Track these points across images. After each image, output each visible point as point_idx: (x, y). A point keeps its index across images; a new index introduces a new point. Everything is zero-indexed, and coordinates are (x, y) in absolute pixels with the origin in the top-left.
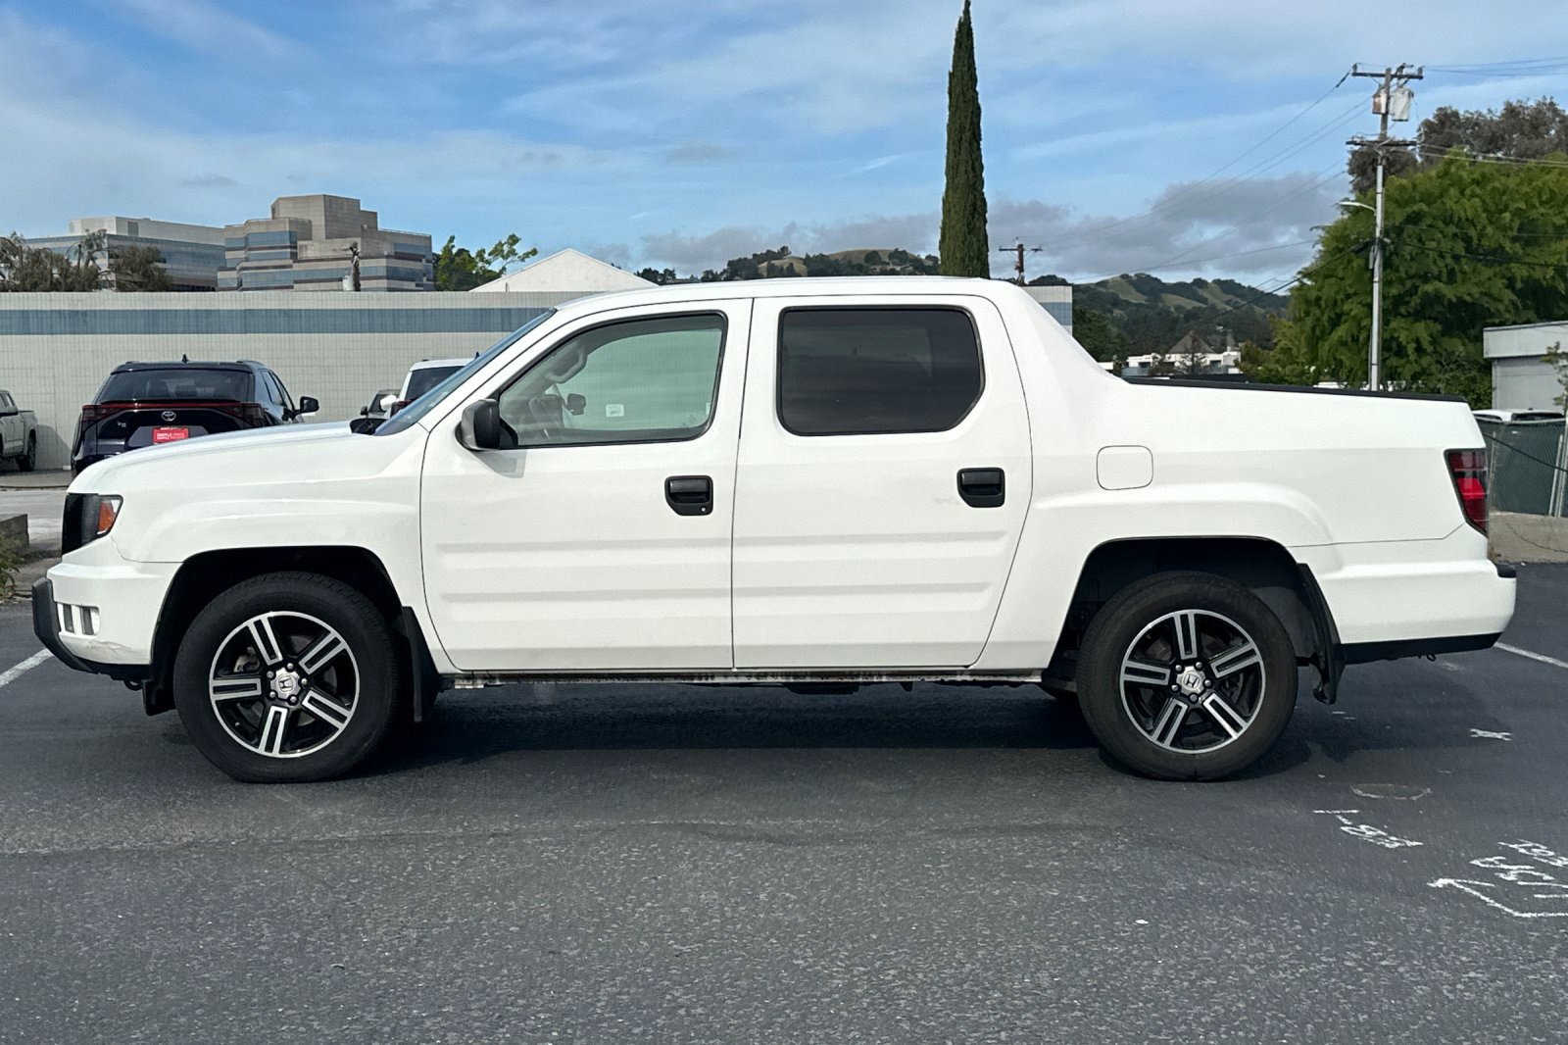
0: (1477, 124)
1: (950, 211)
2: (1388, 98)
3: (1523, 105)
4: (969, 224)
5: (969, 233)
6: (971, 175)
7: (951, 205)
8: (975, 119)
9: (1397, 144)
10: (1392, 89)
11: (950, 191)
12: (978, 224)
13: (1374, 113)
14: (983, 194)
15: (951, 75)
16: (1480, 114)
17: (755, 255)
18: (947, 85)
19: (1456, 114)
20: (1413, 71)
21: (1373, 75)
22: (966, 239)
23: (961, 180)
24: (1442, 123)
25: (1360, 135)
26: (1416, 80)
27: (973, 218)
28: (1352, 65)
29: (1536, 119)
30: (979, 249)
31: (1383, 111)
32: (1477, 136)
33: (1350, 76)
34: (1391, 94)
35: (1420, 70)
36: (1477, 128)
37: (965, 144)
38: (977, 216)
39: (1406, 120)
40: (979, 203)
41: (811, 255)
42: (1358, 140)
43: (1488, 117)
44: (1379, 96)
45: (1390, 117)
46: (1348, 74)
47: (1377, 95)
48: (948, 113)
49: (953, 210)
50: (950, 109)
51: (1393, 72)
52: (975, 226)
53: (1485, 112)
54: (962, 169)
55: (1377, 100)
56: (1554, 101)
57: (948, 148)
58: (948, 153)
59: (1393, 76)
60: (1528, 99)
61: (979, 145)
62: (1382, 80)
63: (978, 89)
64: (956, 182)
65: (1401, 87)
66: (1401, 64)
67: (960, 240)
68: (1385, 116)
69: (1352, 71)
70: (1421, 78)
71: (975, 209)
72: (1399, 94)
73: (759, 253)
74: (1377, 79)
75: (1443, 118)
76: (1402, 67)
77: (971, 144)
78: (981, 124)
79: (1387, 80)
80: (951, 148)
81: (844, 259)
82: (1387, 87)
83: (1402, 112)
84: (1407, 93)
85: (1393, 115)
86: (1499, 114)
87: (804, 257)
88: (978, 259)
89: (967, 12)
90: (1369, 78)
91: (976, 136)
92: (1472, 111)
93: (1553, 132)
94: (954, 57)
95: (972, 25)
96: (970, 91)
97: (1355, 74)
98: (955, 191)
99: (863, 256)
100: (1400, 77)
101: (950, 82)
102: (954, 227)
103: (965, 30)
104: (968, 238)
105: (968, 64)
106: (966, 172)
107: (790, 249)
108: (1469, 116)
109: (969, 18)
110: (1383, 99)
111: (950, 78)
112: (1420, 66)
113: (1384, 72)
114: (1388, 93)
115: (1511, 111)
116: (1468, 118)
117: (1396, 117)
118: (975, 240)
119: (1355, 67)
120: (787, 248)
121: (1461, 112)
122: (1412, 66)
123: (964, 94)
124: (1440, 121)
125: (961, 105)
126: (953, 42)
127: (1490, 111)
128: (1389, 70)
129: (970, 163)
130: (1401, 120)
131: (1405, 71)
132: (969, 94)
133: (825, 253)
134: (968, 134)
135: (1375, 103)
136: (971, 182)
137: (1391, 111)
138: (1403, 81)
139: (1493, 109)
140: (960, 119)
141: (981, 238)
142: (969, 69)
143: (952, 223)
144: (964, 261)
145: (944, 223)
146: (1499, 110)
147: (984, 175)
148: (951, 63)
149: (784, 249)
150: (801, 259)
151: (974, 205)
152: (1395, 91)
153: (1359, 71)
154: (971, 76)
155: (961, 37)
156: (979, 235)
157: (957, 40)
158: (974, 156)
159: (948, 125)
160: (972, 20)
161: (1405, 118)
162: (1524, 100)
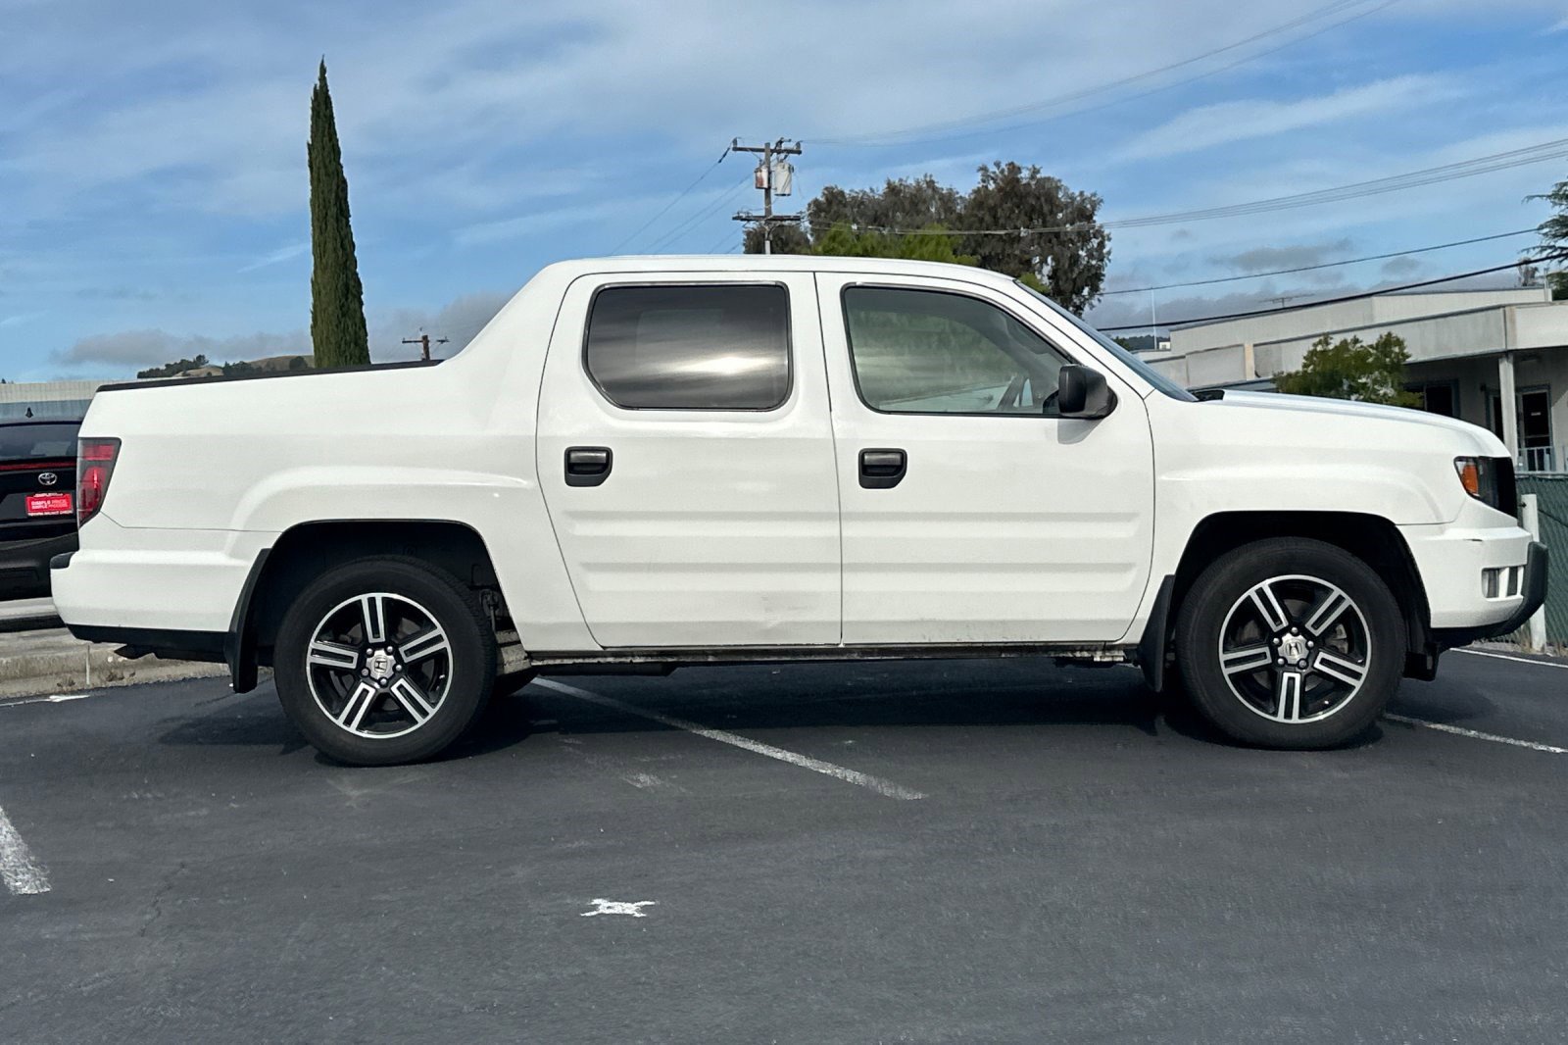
0: (862, 203)
1: (320, 292)
2: (770, 173)
3: (903, 183)
4: (342, 307)
5: (344, 315)
6: (340, 253)
7: (321, 286)
8: (341, 194)
9: (782, 219)
10: (772, 164)
11: (319, 272)
12: (352, 306)
13: (757, 188)
14: (357, 274)
15: (310, 147)
16: (865, 193)
17: (167, 366)
18: (307, 157)
19: (842, 193)
20: (792, 146)
21: (753, 150)
22: (340, 323)
23: (330, 258)
24: (829, 202)
25: (745, 210)
26: (796, 155)
27: (347, 299)
28: (732, 140)
29: (915, 196)
30: (356, 333)
31: (766, 185)
32: (862, 215)
33: (731, 150)
34: (772, 169)
35: (798, 144)
36: (862, 207)
37: (331, 221)
38: (350, 297)
39: (789, 195)
40: (352, 283)
41: (231, 364)
42: (744, 216)
43: (871, 195)
44: (761, 171)
45: (772, 191)
46: (729, 149)
47: (758, 170)
48: (310, 187)
49: (323, 292)
50: (312, 184)
51: (772, 147)
52: (349, 308)
53: (868, 191)
54: (330, 246)
55: (759, 174)
56: (933, 178)
57: (313, 225)
58: (314, 230)
59: (773, 151)
60: (908, 177)
61: (348, 221)
62: (763, 155)
63: (342, 161)
64: (324, 261)
65: (782, 161)
66: (779, 139)
67: (334, 324)
68: (768, 191)
69: (732, 146)
70: (799, 152)
71: (347, 289)
72: (779, 168)
73: (172, 363)
74: (758, 154)
75: (830, 197)
76: (781, 142)
77: (337, 220)
78: (349, 199)
79: (767, 155)
80: (316, 224)
81: (268, 365)
82: (768, 163)
83: (784, 187)
84: (787, 167)
85: (776, 189)
86: (881, 192)
87: (223, 366)
88: (356, 344)
89: (323, 79)
90: (750, 153)
91: (343, 212)
92: (857, 190)
93: (933, 210)
94: (312, 126)
95: (330, 93)
96: (334, 163)
97: (735, 149)
98: (324, 270)
99: (288, 363)
100: (779, 152)
101: (310, 154)
102: (326, 309)
103: (321, 99)
104: (343, 320)
105: (329, 133)
106: (335, 250)
107: (207, 358)
108: (855, 195)
109: (326, 85)
110: (764, 174)
111: (309, 149)
112: (797, 141)
113: (763, 147)
114: (769, 168)
115: (893, 190)
116: (854, 197)
117: (779, 192)
118: (350, 324)
119: (735, 142)
120: (203, 357)
121: (847, 192)
122: (790, 141)
123: (326, 167)
124: (827, 199)
125: (323, 178)
126: (310, 112)
127: (872, 190)
128: (768, 145)
129: (339, 240)
130: (784, 195)
131: (784, 146)
132: (331, 169)
133: (246, 361)
134: (333, 210)
135: (757, 177)
136: (341, 261)
137: (773, 187)
138: (782, 156)
139: (874, 188)
140: (323, 192)
141: (357, 321)
142: (330, 140)
143: (324, 306)
144: (340, 347)
145: (314, 306)
146: (881, 188)
147: (356, 254)
148: (309, 134)
149: (200, 358)
150: (220, 368)
151: (347, 286)
152: (775, 166)
153: (739, 146)
154: (333, 145)
155: (318, 105)
156: (354, 318)
157: (313, 109)
158: (342, 233)
159: (311, 201)
160: (329, 88)
161: (787, 192)
162: (904, 179)
